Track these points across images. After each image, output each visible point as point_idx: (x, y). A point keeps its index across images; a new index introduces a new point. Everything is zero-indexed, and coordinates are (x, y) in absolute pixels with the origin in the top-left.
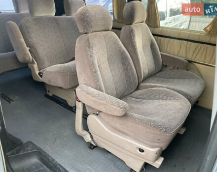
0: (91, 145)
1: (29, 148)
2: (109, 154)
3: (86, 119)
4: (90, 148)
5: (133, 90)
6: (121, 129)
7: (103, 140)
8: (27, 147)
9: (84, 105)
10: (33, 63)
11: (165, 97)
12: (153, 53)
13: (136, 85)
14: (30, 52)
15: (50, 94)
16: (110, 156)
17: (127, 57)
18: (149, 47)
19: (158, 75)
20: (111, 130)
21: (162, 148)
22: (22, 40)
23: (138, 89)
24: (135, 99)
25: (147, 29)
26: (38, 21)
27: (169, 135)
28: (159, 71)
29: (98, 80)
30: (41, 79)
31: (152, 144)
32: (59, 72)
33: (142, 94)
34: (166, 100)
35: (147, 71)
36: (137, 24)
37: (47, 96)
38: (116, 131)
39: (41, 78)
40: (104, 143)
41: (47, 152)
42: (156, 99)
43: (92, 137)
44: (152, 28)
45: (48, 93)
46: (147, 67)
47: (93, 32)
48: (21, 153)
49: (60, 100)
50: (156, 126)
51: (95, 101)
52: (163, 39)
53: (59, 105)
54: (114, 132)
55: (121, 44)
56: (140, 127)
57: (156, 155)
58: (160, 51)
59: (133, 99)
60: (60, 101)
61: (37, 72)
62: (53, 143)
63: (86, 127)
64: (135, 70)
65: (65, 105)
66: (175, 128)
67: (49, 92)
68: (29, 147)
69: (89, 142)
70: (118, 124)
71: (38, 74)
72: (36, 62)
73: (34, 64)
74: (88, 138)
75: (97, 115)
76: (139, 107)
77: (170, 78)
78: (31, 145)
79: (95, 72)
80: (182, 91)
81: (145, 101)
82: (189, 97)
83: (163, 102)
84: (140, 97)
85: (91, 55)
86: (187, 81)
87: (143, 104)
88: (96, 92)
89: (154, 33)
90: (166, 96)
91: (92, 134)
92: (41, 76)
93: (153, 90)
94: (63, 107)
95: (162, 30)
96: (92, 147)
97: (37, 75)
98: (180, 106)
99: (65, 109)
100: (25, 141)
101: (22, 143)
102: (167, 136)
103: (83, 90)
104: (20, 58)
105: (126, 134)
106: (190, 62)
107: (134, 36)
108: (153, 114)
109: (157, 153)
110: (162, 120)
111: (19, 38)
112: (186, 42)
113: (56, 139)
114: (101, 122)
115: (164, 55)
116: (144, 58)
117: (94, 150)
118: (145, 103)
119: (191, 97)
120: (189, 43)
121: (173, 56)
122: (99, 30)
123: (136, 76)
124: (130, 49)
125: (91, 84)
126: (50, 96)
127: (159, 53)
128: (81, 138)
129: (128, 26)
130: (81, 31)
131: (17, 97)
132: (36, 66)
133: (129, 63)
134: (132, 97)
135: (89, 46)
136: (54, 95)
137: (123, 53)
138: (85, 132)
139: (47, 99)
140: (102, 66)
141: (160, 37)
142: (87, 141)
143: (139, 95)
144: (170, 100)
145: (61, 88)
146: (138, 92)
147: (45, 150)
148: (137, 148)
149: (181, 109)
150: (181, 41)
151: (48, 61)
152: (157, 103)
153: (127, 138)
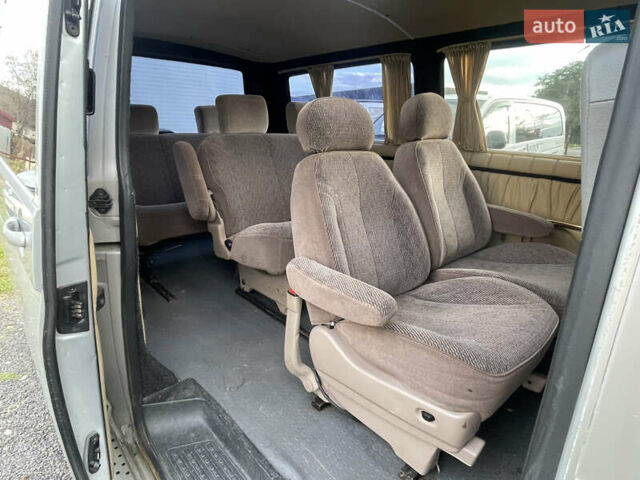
0: (319, 400)
1: (188, 393)
2: (356, 424)
3: (307, 339)
4: (316, 407)
5: (420, 281)
6: (382, 362)
7: (343, 389)
8: (184, 389)
9: (304, 303)
10: (216, 221)
11: (492, 298)
12: (468, 205)
13: (425, 270)
14: (213, 200)
15: (247, 289)
16: (358, 430)
17: (406, 207)
18: (460, 190)
19: (481, 254)
20: (361, 365)
21: (478, 415)
22: (200, 176)
23: (430, 279)
24: (422, 302)
25: (455, 154)
26: (234, 141)
27: (496, 380)
28: (483, 245)
29: (333, 248)
30: (229, 255)
31: (453, 400)
32: (262, 238)
33: (438, 290)
34: (494, 303)
35: (454, 244)
36: (432, 141)
37: (240, 292)
38: (372, 367)
39: (228, 252)
40: (343, 394)
41: (222, 405)
42: (473, 303)
43: (320, 382)
44: (469, 155)
45: (242, 286)
46: (454, 234)
47: (329, 150)
48: (171, 402)
49: (264, 300)
50: (464, 357)
51: (322, 291)
52: (494, 176)
53: (261, 311)
54: (366, 369)
55: (392, 177)
56: (425, 355)
57: (464, 430)
58: (487, 202)
59: (417, 301)
60: (263, 304)
61: (223, 239)
62: (238, 387)
63: (306, 357)
64: (424, 236)
65: (274, 312)
66: (512, 365)
67: (244, 284)
68: (187, 391)
69: (312, 393)
70: (374, 346)
71: (223, 244)
72: (221, 220)
73: (219, 223)
74: (310, 383)
75: (332, 327)
76: (431, 317)
77: (510, 262)
78: (193, 386)
79: (329, 229)
80: (537, 287)
81: (445, 305)
82: (554, 302)
83: (489, 309)
84: (435, 297)
85: (321, 196)
86: (551, 267)
87: (440, 311)
88: (327, 271)
89: (473, 164)
90: (498, 296)
91: (319, 373)
92: (229, 248)
93: (466, 282)
94: (268, 317)
95: (491, 158)
96: (321, 405)
97: (221, 246)
98: (528, 317)
99: (272, 320)
100: (182, 377)
101: (176, 381)
102: (489, 382)
103: (299, 268)
104: (194, 212)
105: (393, 375)
106: (559, 227)
107: (424, 164)
108: (461, 331)
109: (465, 426)
110: (480, 345)
111: (194, 172)
112: (549, 181)
113: (244, 381)
114: (339, 345)
115: (496, 210)
116: (449, 212)
117: (323, 412)
118: (445, 309)
119: (560, 301)
120: (556, 184)
121: (516, 211)
122: (343, 146)
123: (427, 248)
124: (415, 190)
125: (319, 257)
126: (246, 293)
127: (485, 206)
128: (296, 382)
129: (409, 144)
130: (305, 148)
131: (183, 291)
132: (221, 227)
133: (410, 219)
134: (416, 297)
135: (319, 176)
136: (253, 291)
137: (396, 197)
138: (306, 369)
139: (242, 300)
140: (347, 220)
141: (486, 173)
142: (309, 390)
143: (432, 293)
144: (505, 303)
145: (264, 272)
146: (431, 287)
147: (218, 399)
148: (418, 409)
149: (532, 323)
150: (535, 180)
151: (246, 219)
152: (472, 309)
153: (395, 385)
